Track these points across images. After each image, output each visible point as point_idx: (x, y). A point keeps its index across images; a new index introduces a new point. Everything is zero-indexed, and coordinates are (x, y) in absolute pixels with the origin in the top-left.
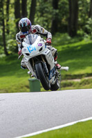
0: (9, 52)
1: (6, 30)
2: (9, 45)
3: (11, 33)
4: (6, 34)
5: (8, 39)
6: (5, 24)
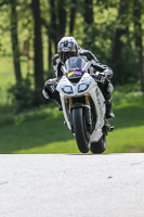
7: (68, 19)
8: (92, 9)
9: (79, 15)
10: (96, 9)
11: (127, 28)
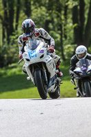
0: (66, 58)
1: (63, 35)
2: (66, 51)
3: (68, 38)
4: (64, 39)
5: (66, 44)
6: (63, 29)
7: (15, 15)
8: (30, 8)
9: (22, 11)
10: (33, 7)
11: (53, 19)
